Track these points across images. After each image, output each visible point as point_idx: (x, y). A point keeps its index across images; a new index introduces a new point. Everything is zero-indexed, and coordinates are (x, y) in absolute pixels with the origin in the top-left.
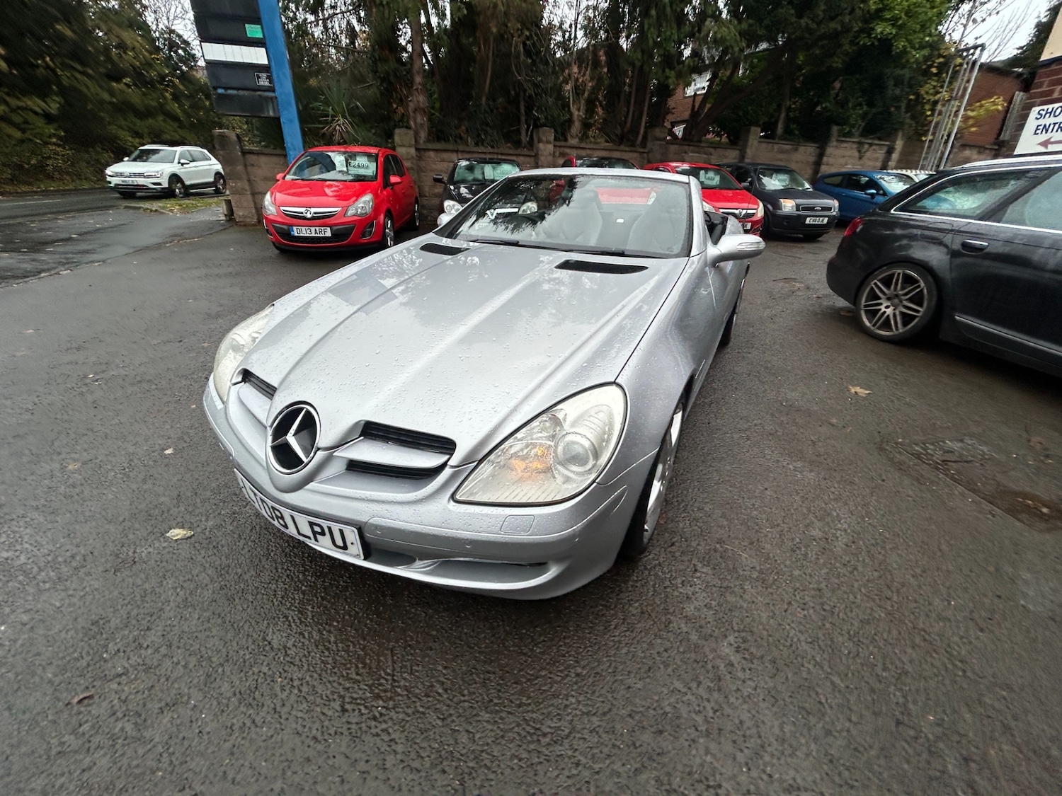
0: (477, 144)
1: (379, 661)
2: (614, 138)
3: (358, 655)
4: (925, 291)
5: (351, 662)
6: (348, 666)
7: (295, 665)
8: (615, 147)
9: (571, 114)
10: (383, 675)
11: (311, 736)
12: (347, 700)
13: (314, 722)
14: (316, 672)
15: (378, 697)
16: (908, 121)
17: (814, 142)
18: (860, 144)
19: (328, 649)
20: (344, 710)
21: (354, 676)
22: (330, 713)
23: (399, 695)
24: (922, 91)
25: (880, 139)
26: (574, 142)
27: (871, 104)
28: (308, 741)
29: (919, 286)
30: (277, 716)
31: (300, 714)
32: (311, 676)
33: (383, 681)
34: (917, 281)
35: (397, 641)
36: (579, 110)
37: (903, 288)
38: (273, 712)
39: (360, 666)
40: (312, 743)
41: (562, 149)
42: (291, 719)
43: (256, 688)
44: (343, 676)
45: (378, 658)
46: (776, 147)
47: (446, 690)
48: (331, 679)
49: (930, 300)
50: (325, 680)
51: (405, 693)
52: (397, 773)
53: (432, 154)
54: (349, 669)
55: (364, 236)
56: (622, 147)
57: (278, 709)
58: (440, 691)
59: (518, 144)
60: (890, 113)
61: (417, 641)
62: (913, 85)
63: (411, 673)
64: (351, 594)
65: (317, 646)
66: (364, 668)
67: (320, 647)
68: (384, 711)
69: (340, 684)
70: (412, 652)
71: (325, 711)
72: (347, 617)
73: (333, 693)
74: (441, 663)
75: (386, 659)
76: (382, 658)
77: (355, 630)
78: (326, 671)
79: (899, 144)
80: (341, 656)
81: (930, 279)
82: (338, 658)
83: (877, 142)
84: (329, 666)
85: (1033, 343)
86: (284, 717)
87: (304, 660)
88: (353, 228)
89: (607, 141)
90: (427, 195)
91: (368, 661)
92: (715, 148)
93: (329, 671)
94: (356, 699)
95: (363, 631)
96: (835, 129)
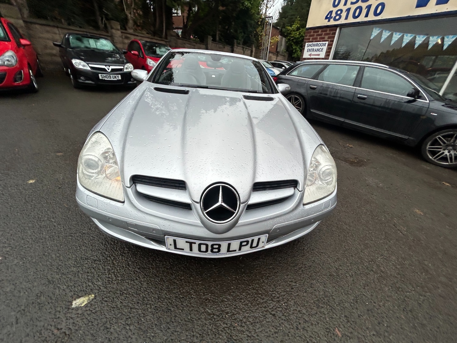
0: (69, 24)
1: (264, 289)
2: (151, 32)
3: (255, 293)
4: (302, 103)
5: (256, 297)
6: (256, 299)
7: (236, 314)
8: (153, 37)
9: (127, 16)
10: (271, 293)
11: (273, 333)
12: (270, 310)
13: (269, 328)
14: (246, 310)
15: (279, 301)
16: (255, 41)
17: (230, 45)
18: (243, 48)
19: (241, 299)
20: (274, 315)
21: (262, 301)
22: (270, 320)
23: (284, 295)
24: (258, 30)
25: (248, 47)
26: (131, 31)
27: (244, 33)
28: (274, 335)
29: (299, 101)
30: (252, 338)
31: (260, 330)
32: (247, 313)
33: (274, 295)
34: (299, 99)
35: (262, 278)
36: (130, 13)
37: (295, 102)
38: (249, 338)
39: (260, 296)
40: (277, 335)
41: (126, 35)
42: (260, 334)
43: (231, 336)
44: (259, 304)
45: (262, 288)
46: (218, 45)
47: (295, 282)
48: (256, 308)
49: (303, 105)
50: (254, 310)
51: (285, 293)
52: (312, 319)
53: (38, 26)
54: (258, 300)
55: (16, 81)
56: (156, 38)
57: (250, 335)
58: (294, 284)
59: (97, 27)
60: (250, 37)
61: (269, 273)
62: (255, 28)
63: (280, 286)
64: (224, 272)
65: (235, 301)
66: (262, 295)
67: (237, 300)
68: (286, 304)
69: (261, 307)
70: (271, 278)
71: (267, 320)
72: (234, 282)
73: (262, 312)
74: (284, 275)
75: (265, 287)
76: (264, 288)
77: (243, 284)
78: (250, 307)
79: (254, 49)
80: (249, 298)
81: (302, 98)
82: (249, 299)
83: (247, 48)
84: (249, 304)
85: (331, 116)
86: (255, 336)
87: (236, 310)
88: (5, 75)
89: (147, 33)
90: (41, 54)
91: (261, 292)
92: (196, 43)
93: (252, 306)
94: (272, 308)
95: (246, 283)
96: (235, 41)
